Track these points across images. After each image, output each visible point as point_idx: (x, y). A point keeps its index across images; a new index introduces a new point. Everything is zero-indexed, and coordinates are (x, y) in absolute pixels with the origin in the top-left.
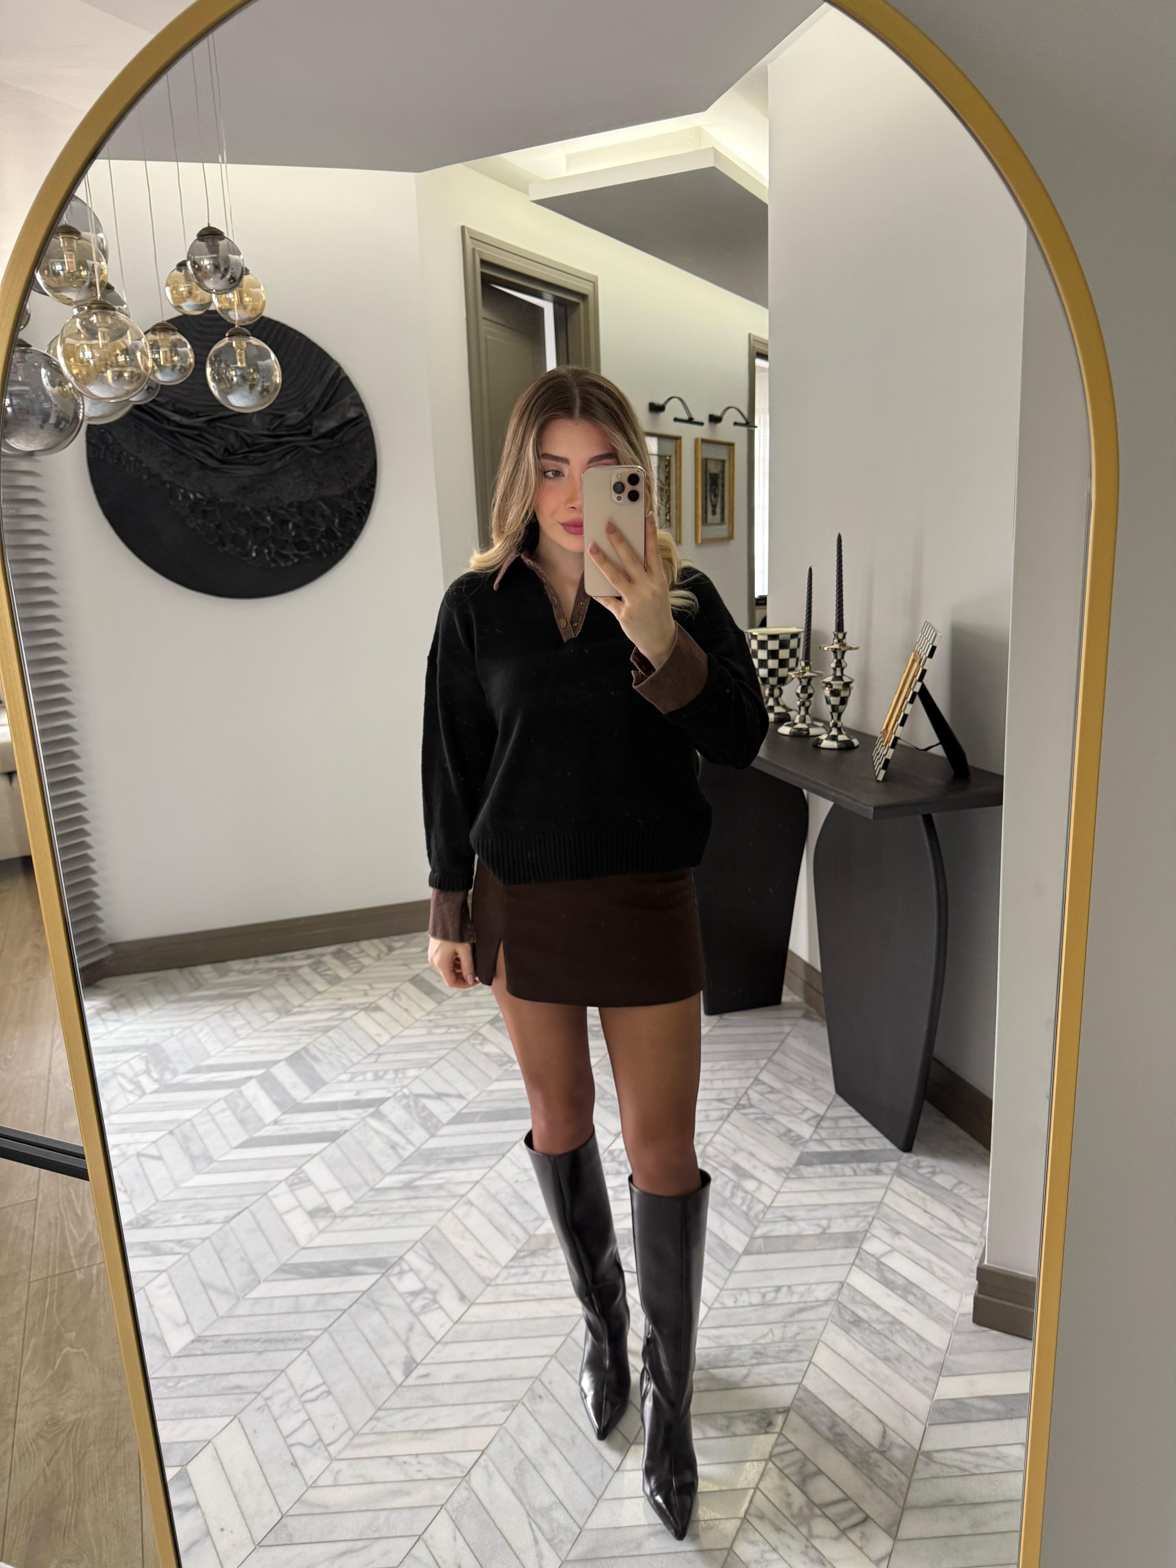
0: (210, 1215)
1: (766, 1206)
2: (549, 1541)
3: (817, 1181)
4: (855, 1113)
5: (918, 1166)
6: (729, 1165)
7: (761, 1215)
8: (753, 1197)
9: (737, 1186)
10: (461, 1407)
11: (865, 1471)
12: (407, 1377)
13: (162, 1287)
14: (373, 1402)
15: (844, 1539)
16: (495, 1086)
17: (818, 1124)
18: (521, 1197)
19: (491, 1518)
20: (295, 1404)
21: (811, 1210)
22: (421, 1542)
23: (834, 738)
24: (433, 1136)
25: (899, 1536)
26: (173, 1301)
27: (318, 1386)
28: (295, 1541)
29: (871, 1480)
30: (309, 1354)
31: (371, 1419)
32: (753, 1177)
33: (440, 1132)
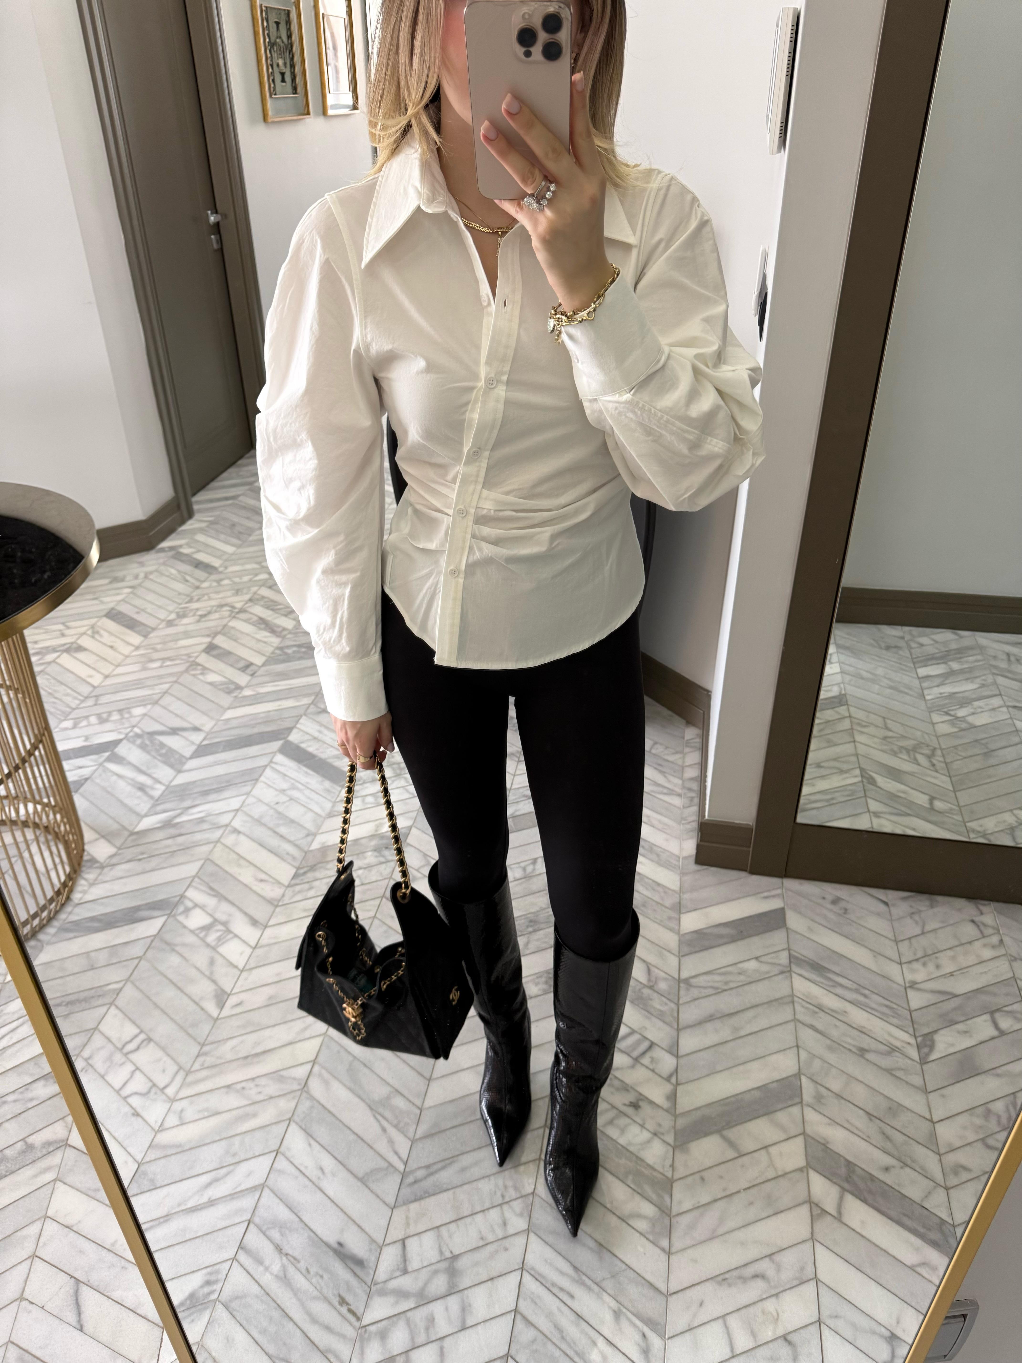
2: (396, 1126)
10: (282, 1026)
11: (641, 1006)
12: (222, 1008)
14: (195, 1039)
15: (638, 1066)
16: (229, 714)
18: (286, 816)
19: (337, 1118)
20: (118, 1057)
22: (279, 1156)
24: (179, 772)
25: (680, 1054)
27: (136, 1036)
28: (158, 1185)
29: (648, 1012)
30: (117, 1007)
31: (198, 1056)
33: (186, 767)
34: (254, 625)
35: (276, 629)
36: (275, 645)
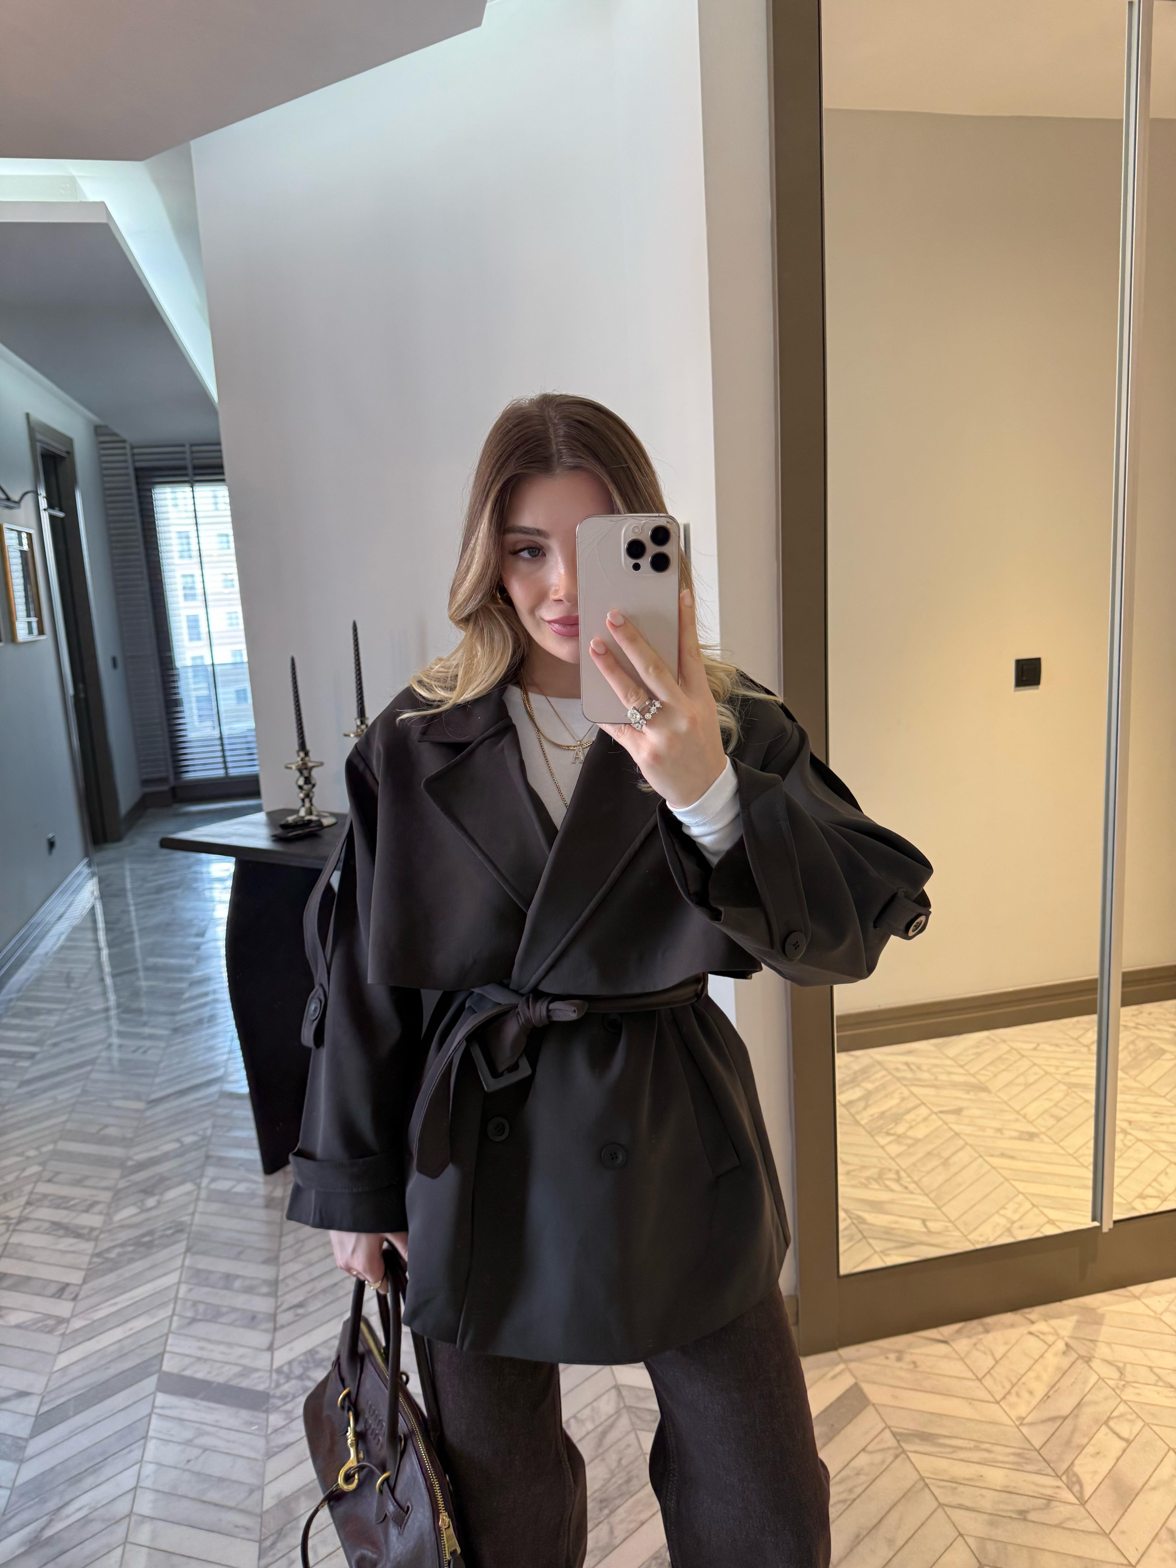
16: (65, 1360)
18: (210, 1476)
24: (21, 1461)
33: (30, 1450)
34: (48, 1234)
35: (81, 1231)
36: (90, 1251)
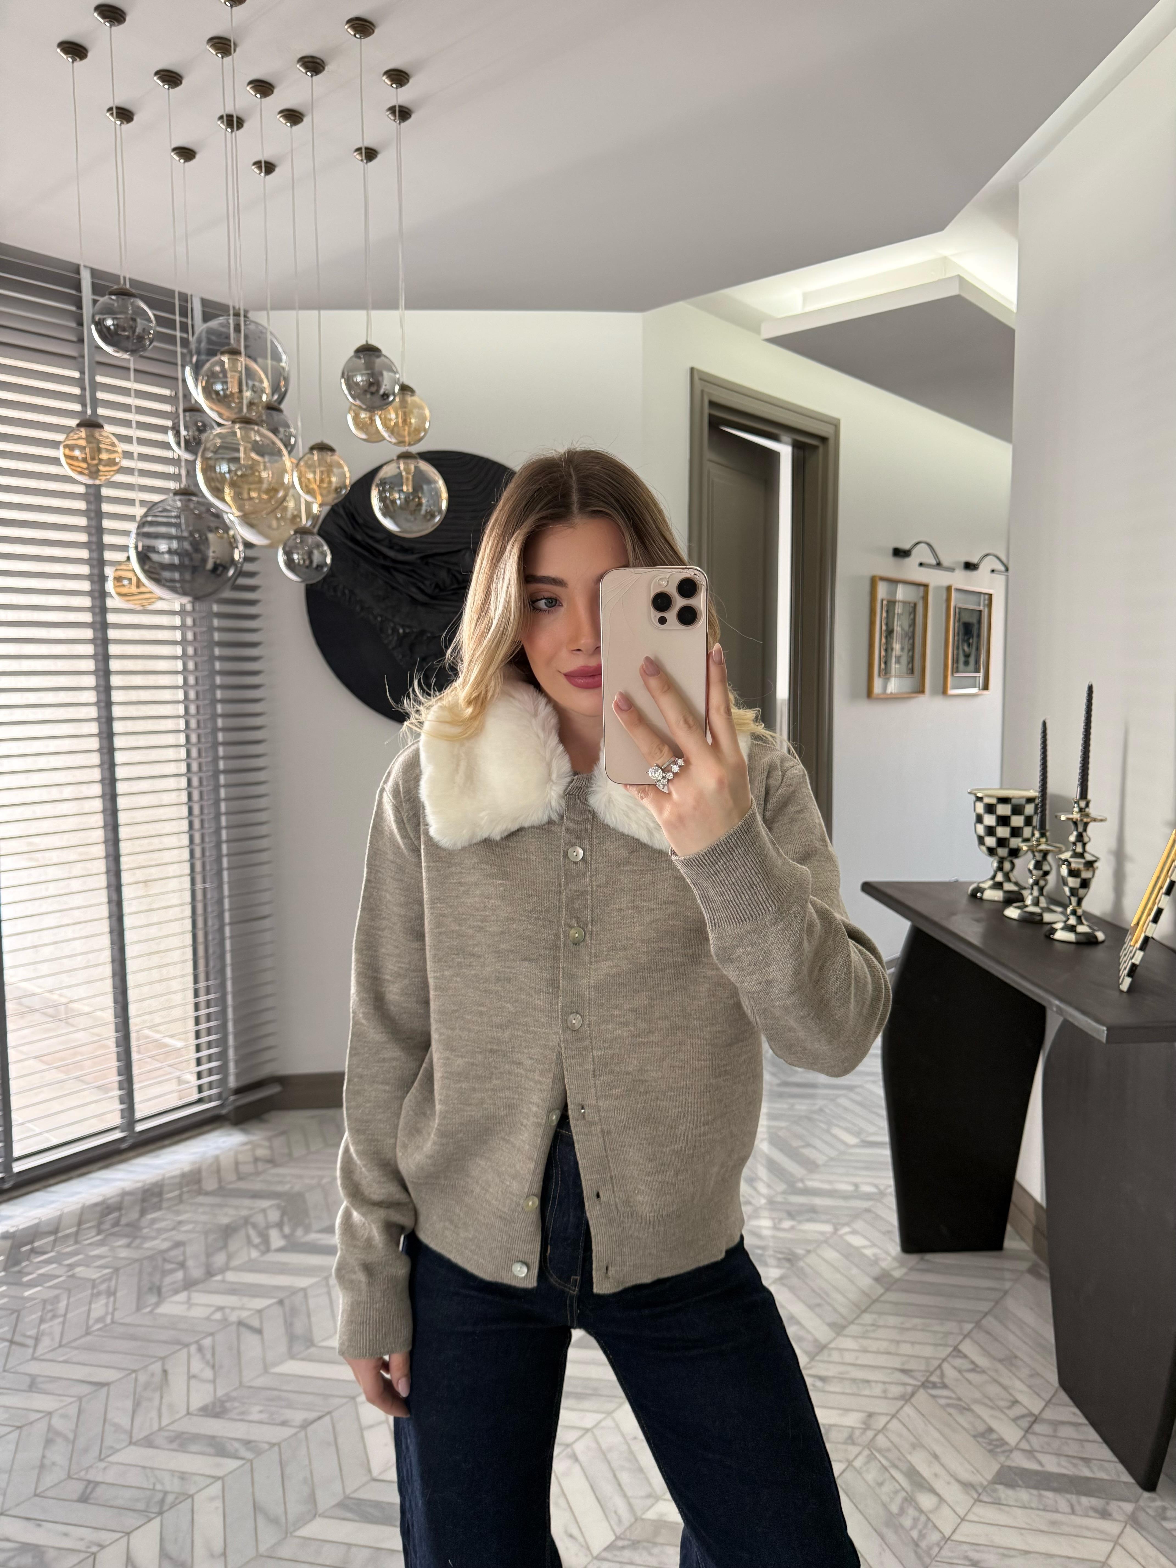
0: (288, 1414)
1: (944, 1536)
3: (1019, 1512)
4: (1082, 1420)
5: (1162, 1515)
6: (904, 1467)
7: (936, 1549)
8: (929, 1519)
9: (910, 1500)
13: (212, 1499)
17: (1030, 1427)
21: (1004, 1555)
23: (1072, 929)
26: (218, 1521)
32: (932, 1491)
